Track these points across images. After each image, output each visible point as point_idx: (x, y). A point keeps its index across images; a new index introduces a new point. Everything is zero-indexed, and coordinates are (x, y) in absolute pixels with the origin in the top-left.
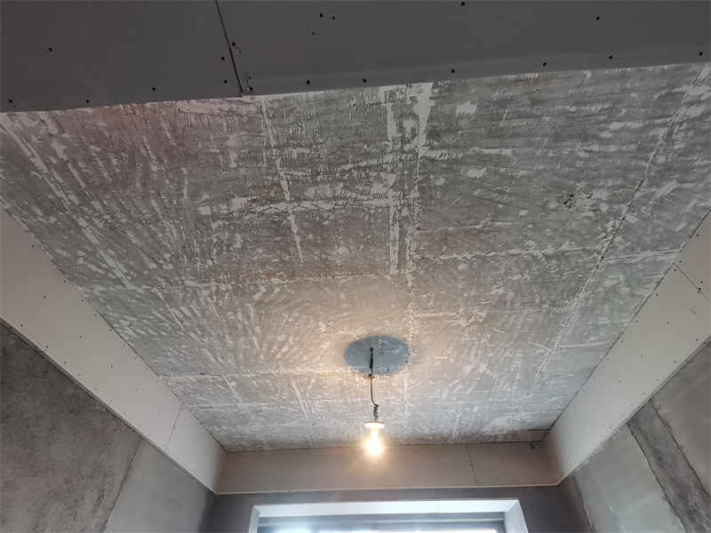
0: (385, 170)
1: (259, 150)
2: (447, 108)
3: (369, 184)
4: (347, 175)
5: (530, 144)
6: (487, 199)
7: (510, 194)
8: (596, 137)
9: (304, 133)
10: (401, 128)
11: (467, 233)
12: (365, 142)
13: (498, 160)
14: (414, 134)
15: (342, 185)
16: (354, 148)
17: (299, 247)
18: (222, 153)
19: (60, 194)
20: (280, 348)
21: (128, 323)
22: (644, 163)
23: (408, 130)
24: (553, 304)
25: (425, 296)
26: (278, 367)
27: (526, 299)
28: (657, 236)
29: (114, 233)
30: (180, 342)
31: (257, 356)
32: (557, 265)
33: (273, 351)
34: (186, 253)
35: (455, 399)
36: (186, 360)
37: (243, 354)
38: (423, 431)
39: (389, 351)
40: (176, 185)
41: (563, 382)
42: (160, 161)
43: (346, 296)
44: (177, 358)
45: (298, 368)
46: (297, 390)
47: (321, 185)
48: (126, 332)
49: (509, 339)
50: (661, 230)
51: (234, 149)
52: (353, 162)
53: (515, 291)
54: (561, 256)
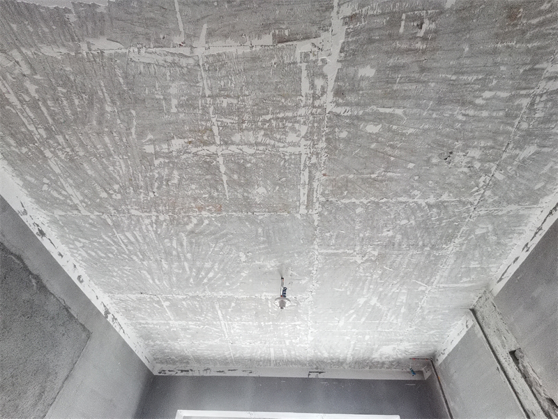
0: (298, 122)
1: (196, 98)
2: (351, 70)
3: (285, 133)
4: (268, 124)
5: (418, 106)
6: (382, 152)
7: (400, 148)
8: (471, 103)
9: (233, 85)
10: (313, 86)
11: (364, 181)
12: (283, 96)
13: (391, 118)
14: (324, 92)
15: (262, 132)
16: (273, 101)
17: (226, 186)
18: (165, 99)
19: (32, 128)
20: (207, 274)
21: (82, 245)
22: (510, 128)
23: (319, 87)
24: (433, 247)
25: (328, 234)
26: (205, 290)
27: (411, 242)
28: (520, 193)
29: (73, 164)
30: (124, 264)
31: (187, 280)
32: (438, 213)
33: (201, 276)
34: (132, 185)
35: (350, 327)
36: (129, 280)
37: (176, 277)
38: (322, 354)
39: (297, 282)
40: (126, 125)
41: (440, 317)
42: (113, 102)
43: (263, 230)
44: (121, 278)
45: (221, 292)
46: (219, 312)
47: (246, 132)
48: (79, 252)
49: (396, 276)
50: (522, 187)
51: (175, 96)
52: (273, 113)
53: (402, 234)
54: (441, 206)
